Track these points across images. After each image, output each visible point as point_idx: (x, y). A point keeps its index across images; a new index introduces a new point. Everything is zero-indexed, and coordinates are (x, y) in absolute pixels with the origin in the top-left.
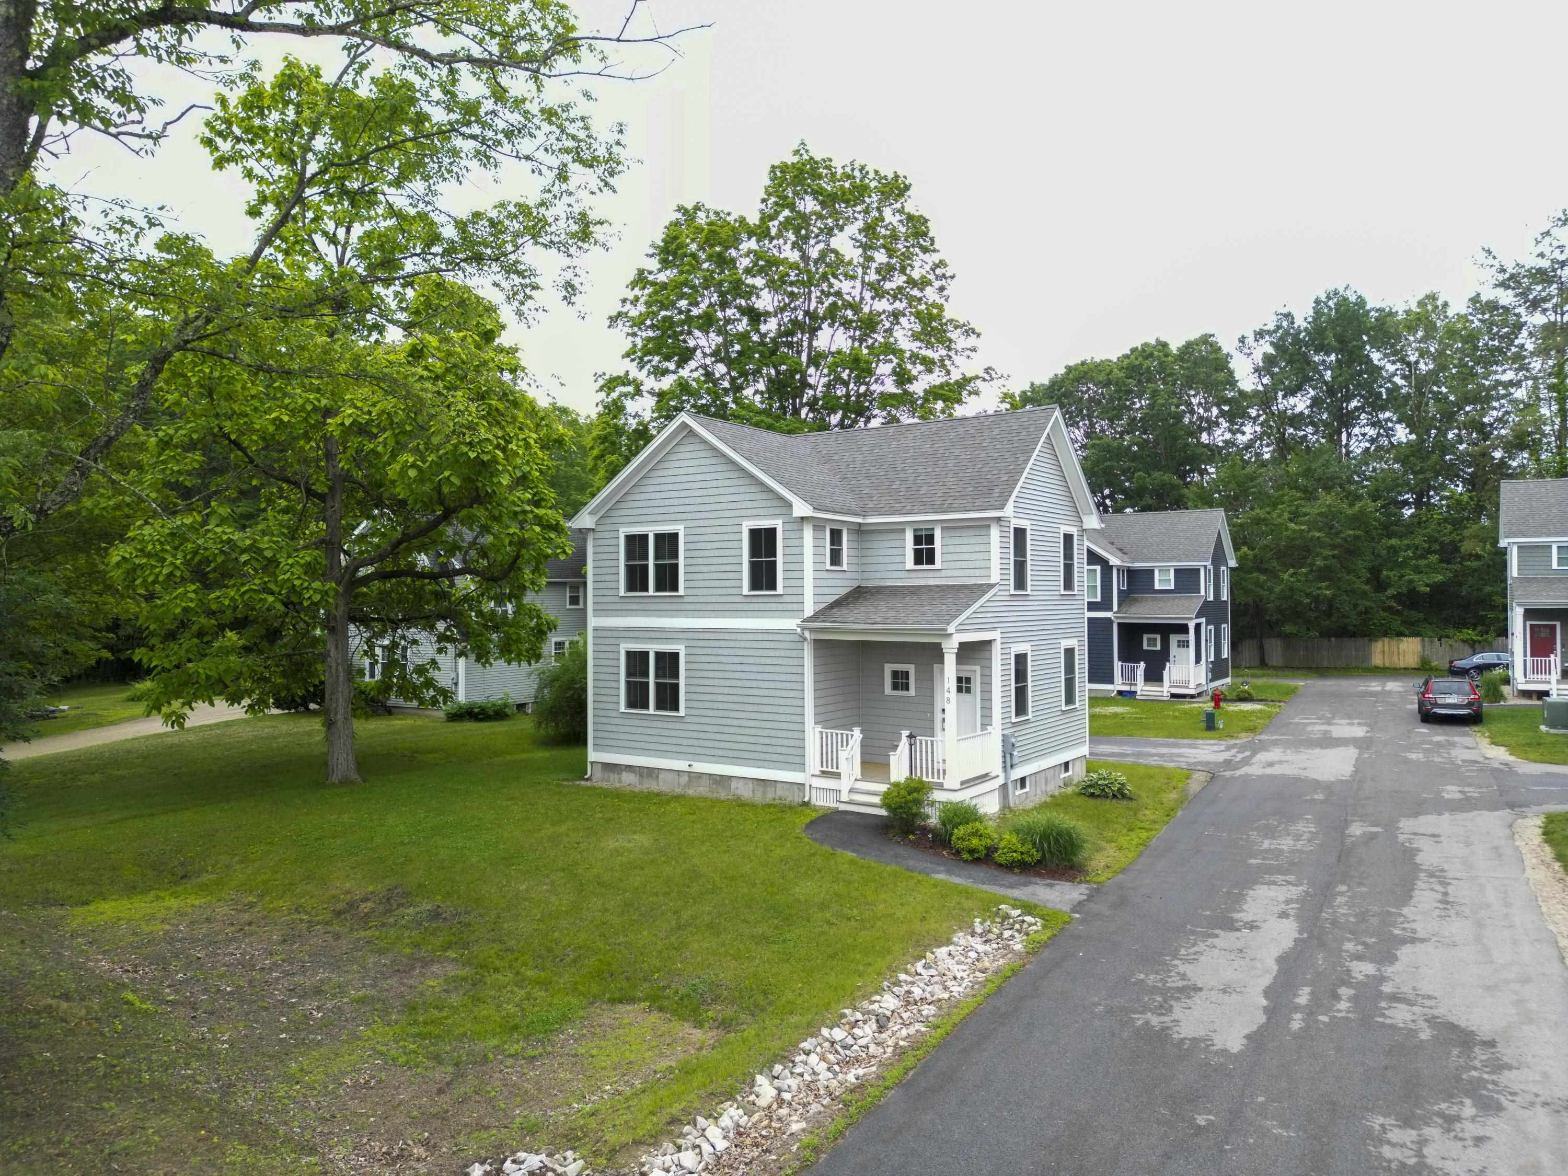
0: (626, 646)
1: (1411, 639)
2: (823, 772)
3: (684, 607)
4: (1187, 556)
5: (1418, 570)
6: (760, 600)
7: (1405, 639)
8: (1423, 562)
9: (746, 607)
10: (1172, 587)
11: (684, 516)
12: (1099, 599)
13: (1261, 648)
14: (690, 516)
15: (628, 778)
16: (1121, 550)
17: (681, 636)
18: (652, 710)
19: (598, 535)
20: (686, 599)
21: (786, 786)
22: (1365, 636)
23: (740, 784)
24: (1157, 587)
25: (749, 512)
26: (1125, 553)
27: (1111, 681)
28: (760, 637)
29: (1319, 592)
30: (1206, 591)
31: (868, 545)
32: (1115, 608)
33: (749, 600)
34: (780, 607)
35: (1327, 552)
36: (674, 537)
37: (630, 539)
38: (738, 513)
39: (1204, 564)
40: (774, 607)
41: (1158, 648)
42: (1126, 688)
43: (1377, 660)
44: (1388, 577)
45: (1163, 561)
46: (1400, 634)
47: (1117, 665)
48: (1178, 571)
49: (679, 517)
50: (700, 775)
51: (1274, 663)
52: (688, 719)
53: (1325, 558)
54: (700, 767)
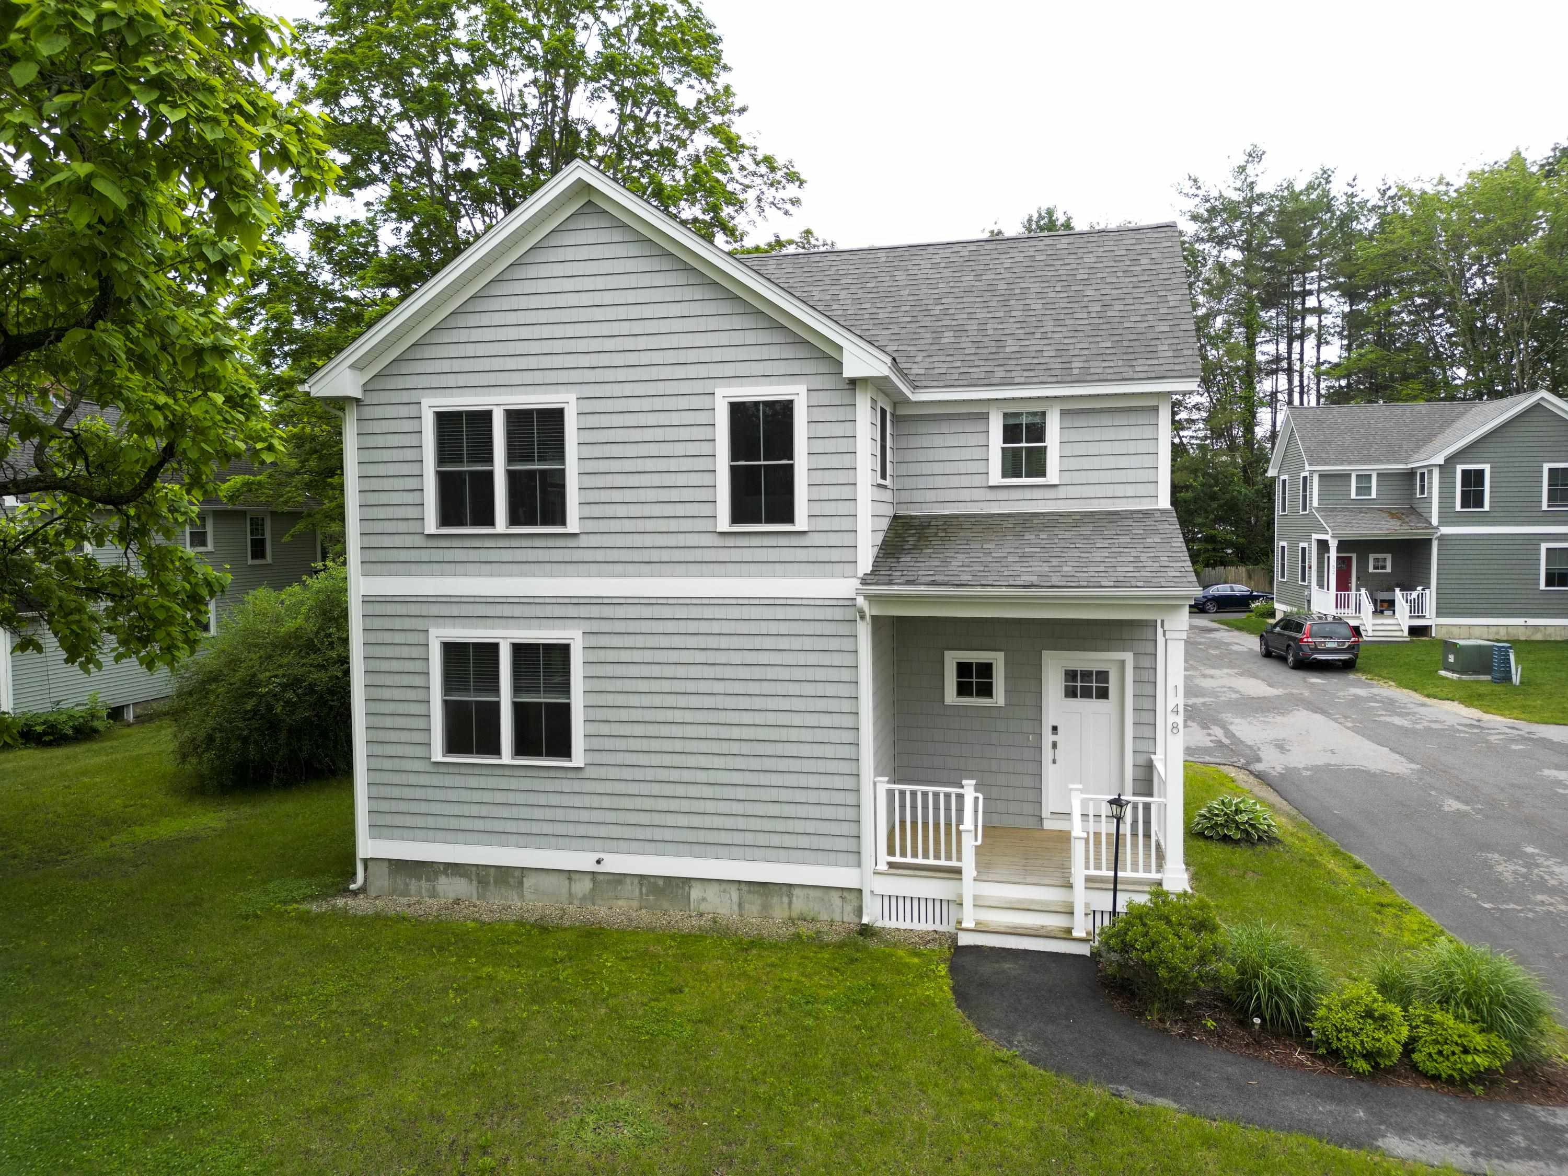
3: (578, 555)
6: (755, 541)
9: (723, 555)
11: (575, 376)
14: (590, 376)
15: (451, 888)
17: (572, 611)
19: (368, 412)
20: (584, 541)
21: (818, 893)
23: (711, 893)
28: (756, 613)
33: (730, 542)
36: (555, 417)
37: (445, 420)
38: (703, 371)
49: (563, 376)
50: (619, 879)
52: (591, 772)
54: (616, 863)
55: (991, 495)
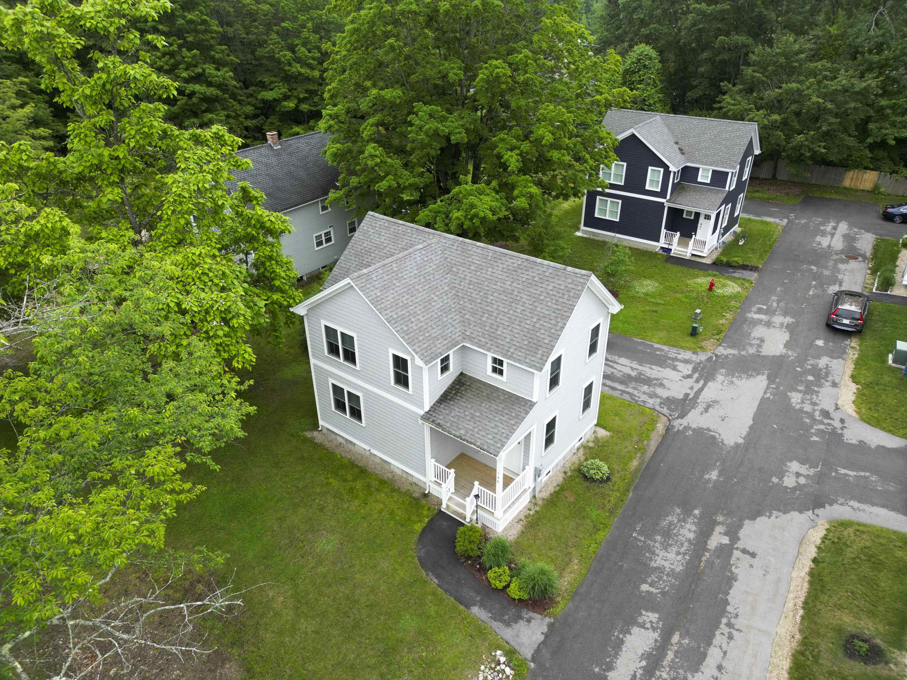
0: (331, 381)
1: (872, 172)
2: (436, 482)
3: (360, 376)
4: (722, 163)
6: (400, 391)
7: (868, 171)
9: (393, 391)
10: (709, 182)
11: (356, 330)
12: (659, 190)
13: (775, 168)
14: (359, 331)
15: (340, 440)
16: (681, 150)
17: (360, 389)
18: (348, 416)
19: (310, 317)
20: (361, 373)
21: (417, 479)
22: (845, 167)
23: (396, 469)
24: (699, 180)
25: (392, 345)
26: (683, 153)
27: (658, 241)
30: (731, 185)
31: (467, 352)
32: (668, 197)
33: (394, 388)
34: (411, 400)
36: (352, 338)
37: (327, 327)
38: (386, 342)
39: (732, 171)
40: (408, 398)
41: (692, 218)
42: (666, 246)
43: (847, 183)
44: (871, 130)
45: (706, 164)
46: (866, 168)
47: (663, 231)
48: (714, 171)
49: (353, 328)
50: (375, 455)
52: (367, 429)
54: (374, 451)
55: (488, 377)
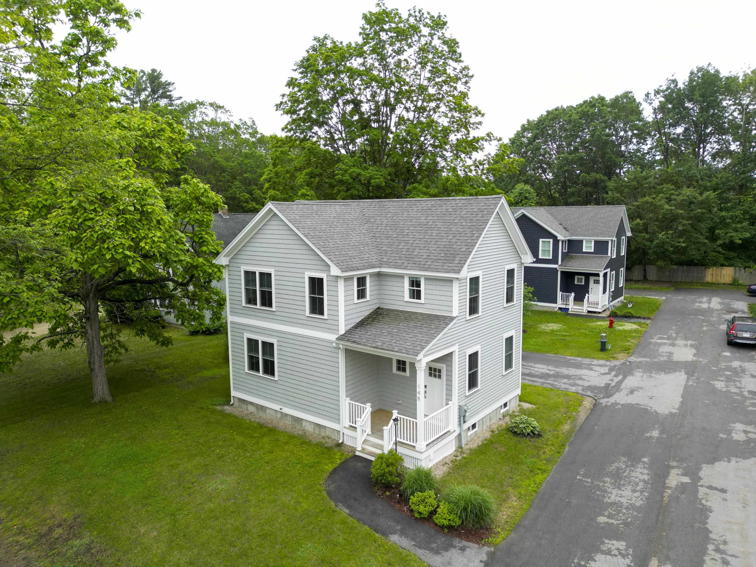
0: (247, 335)
1: (728, 268)
2: (351, 426)
3: (275, 317)
4: (602, 234)
5: (736, 230)
6: (315, 320)
7: (725, 268)
8: (739, 226)
9: (308, 323)
10: (593, 251)
11: (274, 264)
12: (551, 258)
13: (645, 270)
14: (278, 264)
15: (251, 409)
16: (565, 228)
17: (274, 334)
18: (261, 374)
19: (231, 268)
20: (277, 313)
21: (331, 430)
22: (704, 265)
23: (307, 424)
24: (584, 250)
25: (308, 267)
26: (567, 231)
27: (556, 302)
28: (316, 342)
29: (678, 244)
30: (612, 253)
31: (384, 283)
32: (560, 263)
33: (309, 319)
34: (326, 326)
35: (685, 222)
36: (269, 275)
37: (246, 273)
38: (302, 266)
39: (611, 239)
40: (323, 325)
41: (583, 283)
42: (564, 306)
43: (709, 278)
44: (719, 234)
45: (588, 236)
46: (723, 265)
47: (559, 294)
48: (596, 242)
49: (271, 264)
50: (287, 415)
51: (651, 279)
52: (280, 382)
53: (684, 225)
54: (286, 410)
55: (406, 304)
